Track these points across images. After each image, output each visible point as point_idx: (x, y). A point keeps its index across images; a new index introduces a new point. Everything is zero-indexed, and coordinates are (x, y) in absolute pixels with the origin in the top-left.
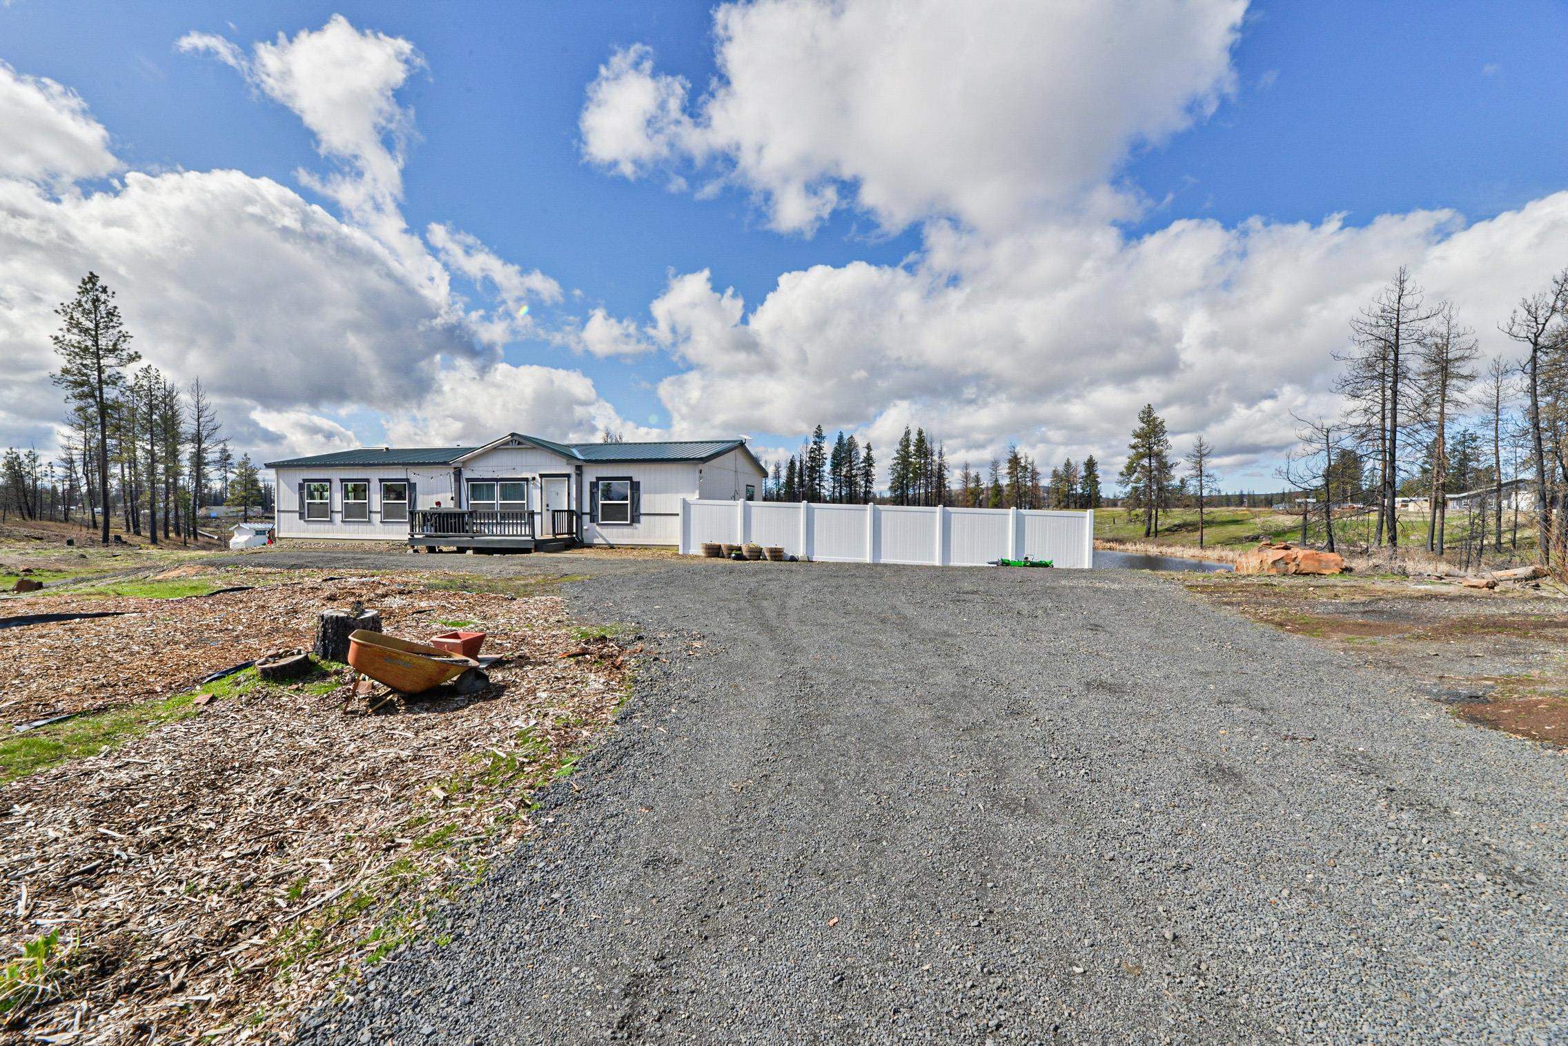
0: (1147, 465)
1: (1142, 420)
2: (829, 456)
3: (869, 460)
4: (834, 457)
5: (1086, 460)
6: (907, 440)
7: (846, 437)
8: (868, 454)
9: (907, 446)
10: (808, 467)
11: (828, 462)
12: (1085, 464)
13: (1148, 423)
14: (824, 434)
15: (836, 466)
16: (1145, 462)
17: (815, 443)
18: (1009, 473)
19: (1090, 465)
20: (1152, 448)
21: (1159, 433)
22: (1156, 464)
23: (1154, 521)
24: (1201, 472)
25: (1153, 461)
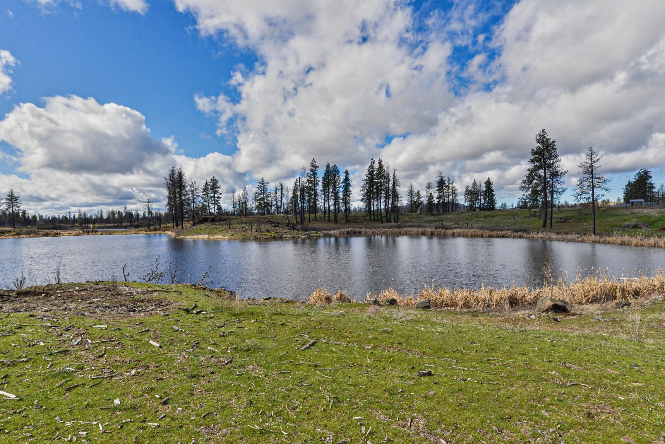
0: (542, 174)
1: (538, 141)
2: (321, 179)
3: (347, 181)
4: (324, 179)
5: (486, 181)
6: (372, 168)
7: (331, 166)
8: (347, 177)
9: (373, 171)
10: (307, 187)
11: (320, 184)
12: (485, 183)
13: (543, 143)
14: (317, 165)
15: (326, 186)
16: (541, 172)
17: (311, 171)
18: (438, 190)
19: (488, 183)
20: (546, 161)
21: (551, 151)
22: (549, 173)
23: (549, 216)
24: (593, 175)
25: (547, 171)
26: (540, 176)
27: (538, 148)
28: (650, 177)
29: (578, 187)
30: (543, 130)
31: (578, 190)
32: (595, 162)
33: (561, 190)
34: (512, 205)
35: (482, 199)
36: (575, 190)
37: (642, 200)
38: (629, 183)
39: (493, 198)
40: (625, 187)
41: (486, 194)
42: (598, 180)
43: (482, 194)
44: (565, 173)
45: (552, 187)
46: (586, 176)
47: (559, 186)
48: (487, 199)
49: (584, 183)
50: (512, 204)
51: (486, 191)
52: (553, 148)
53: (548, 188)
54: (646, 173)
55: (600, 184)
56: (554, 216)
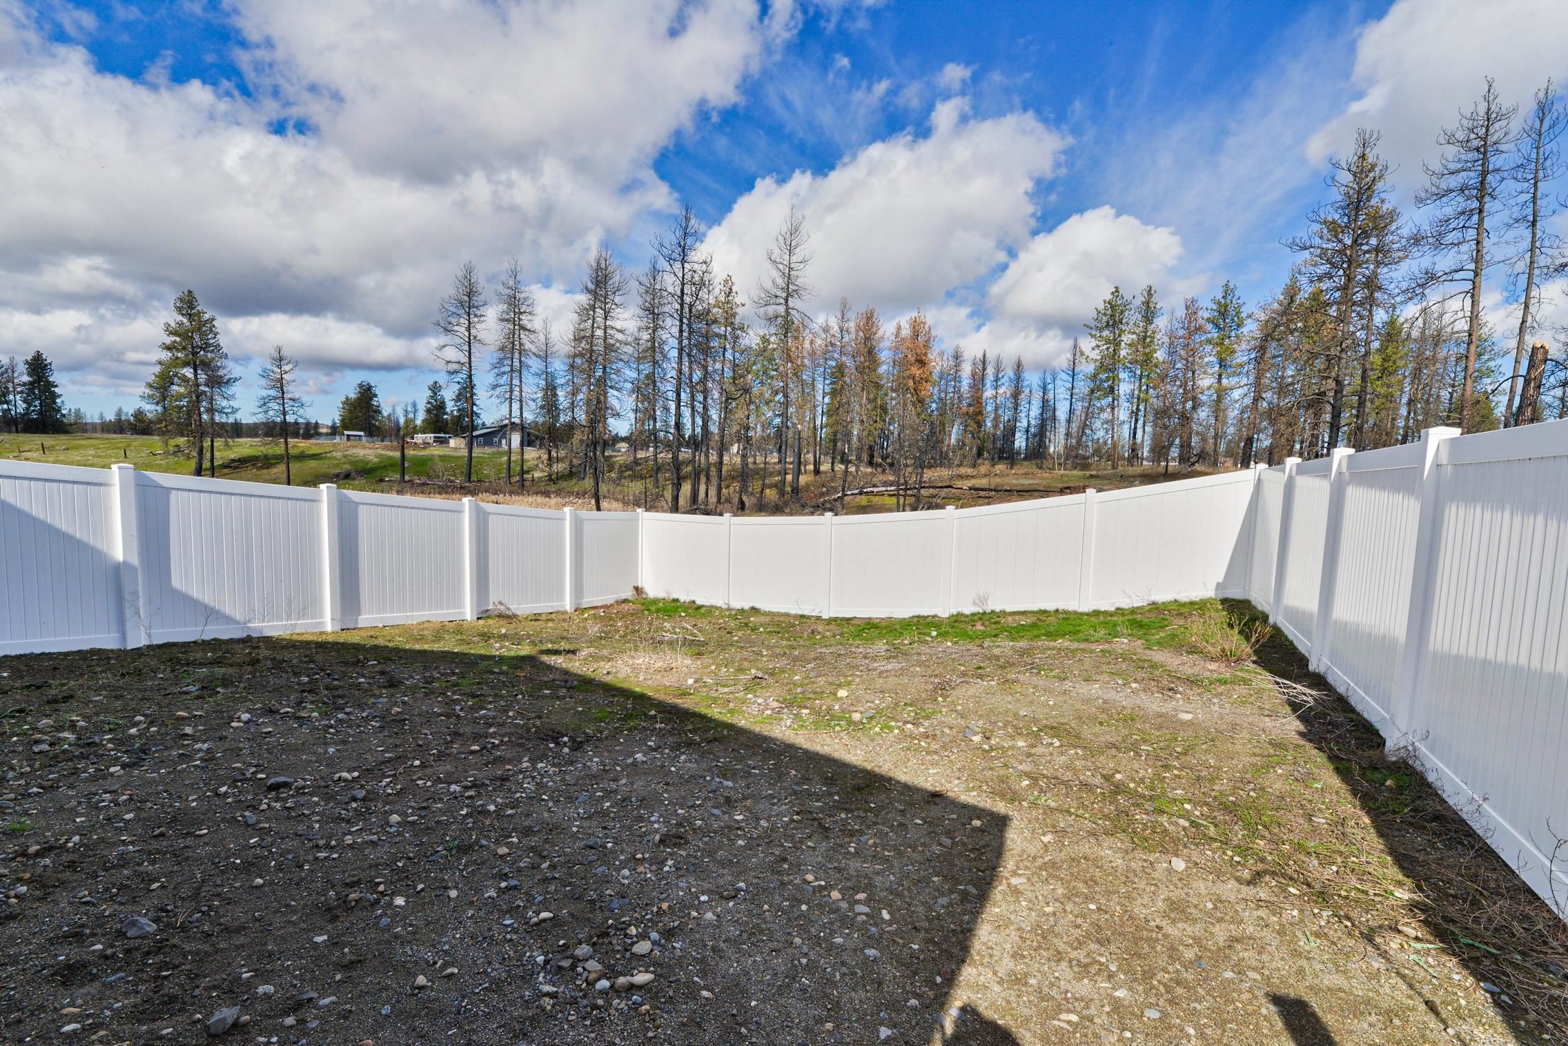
0: (190, 376)
1: (180, 311)
5: (29, 358)
12: (28, 363)
13: (190, 317)
16: (187, 372)
19: (38, 366)
20: (197, 353)
21: (207, 335)
22: (204, 376)
23: (208, 455)
24: (283, 393)
25: (199, 372)
26: (185, 380)
27: (181, 324)
28: (376, 396)
29: (260, 410)
30: (190, 292)
31: (260, 416)
32: (286, 373)
33: (230, 410)
34: (101, 416)
35: (19, 402)
36: (255, 414)
37: (362, 433)
38: (347, 398)
39: (55, 402)
40: (341, 406)
41: (31, 391)
42: (291, 403)
43: (19, 389)
44: (236, 380)
45: (211, 404)
46: (273, 393)
47: (224, 403)
48: (37, 403)
49: (270, 405)
50: (101, 414)
51: (31, 383)
52: (211, 331)
53: (204, 404)
54: (369, 388)
55: (295, 409)
56: (217, 454)
